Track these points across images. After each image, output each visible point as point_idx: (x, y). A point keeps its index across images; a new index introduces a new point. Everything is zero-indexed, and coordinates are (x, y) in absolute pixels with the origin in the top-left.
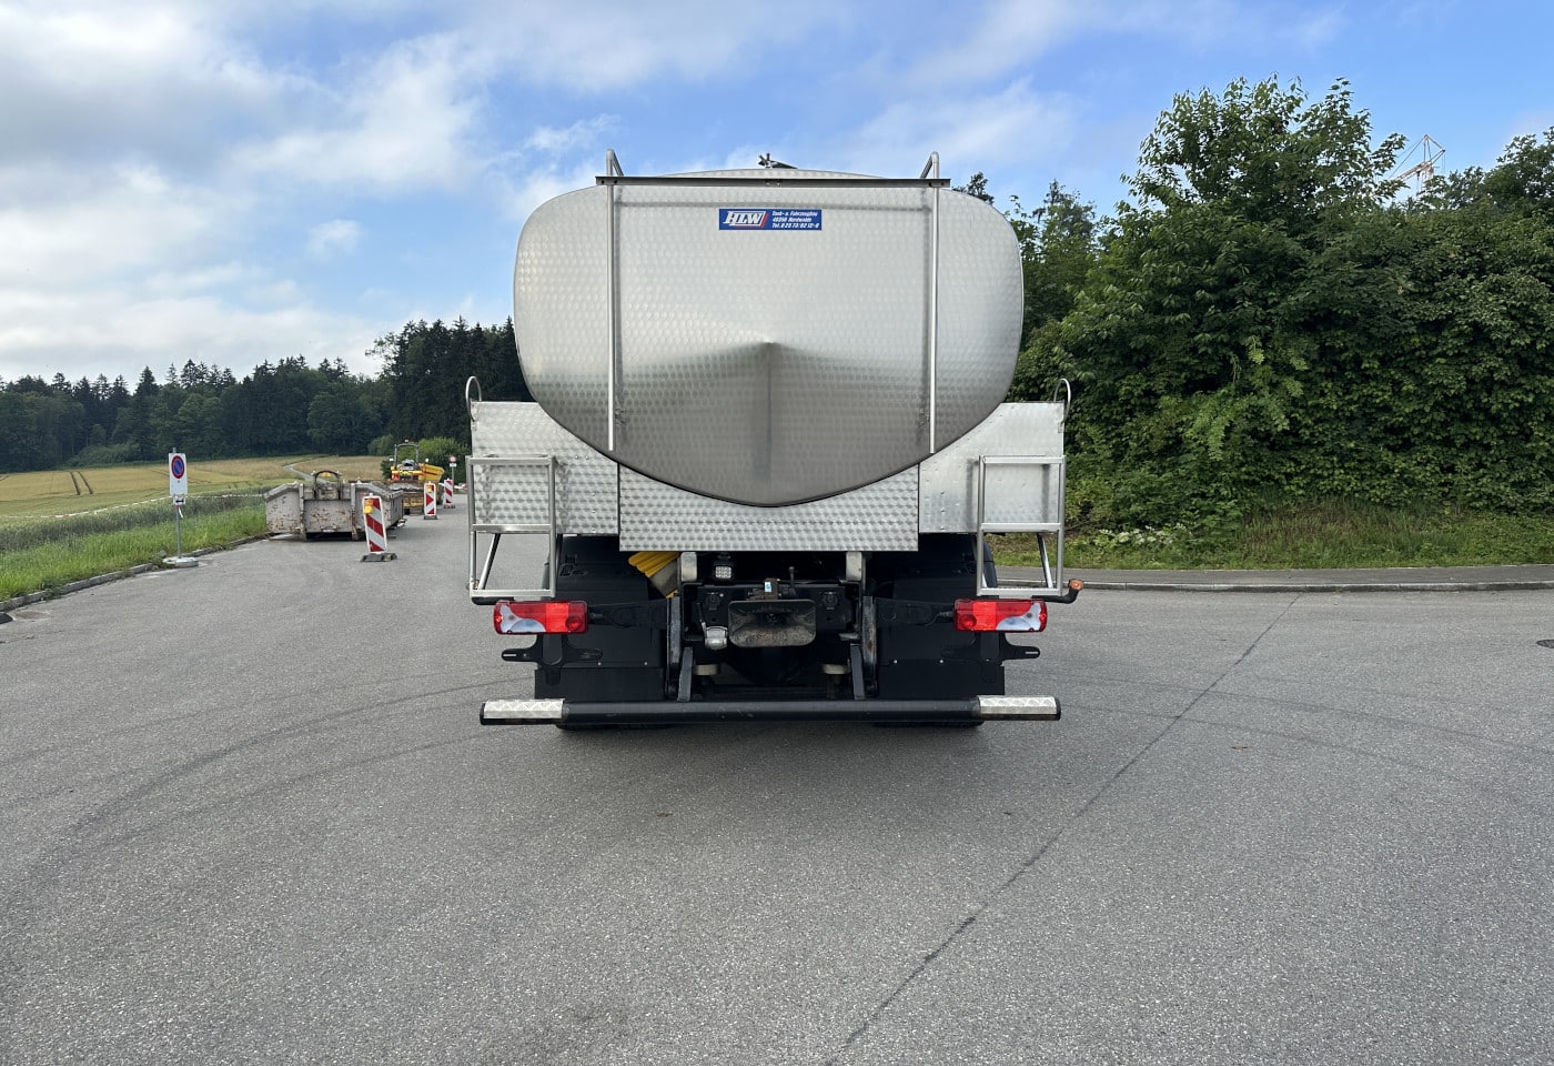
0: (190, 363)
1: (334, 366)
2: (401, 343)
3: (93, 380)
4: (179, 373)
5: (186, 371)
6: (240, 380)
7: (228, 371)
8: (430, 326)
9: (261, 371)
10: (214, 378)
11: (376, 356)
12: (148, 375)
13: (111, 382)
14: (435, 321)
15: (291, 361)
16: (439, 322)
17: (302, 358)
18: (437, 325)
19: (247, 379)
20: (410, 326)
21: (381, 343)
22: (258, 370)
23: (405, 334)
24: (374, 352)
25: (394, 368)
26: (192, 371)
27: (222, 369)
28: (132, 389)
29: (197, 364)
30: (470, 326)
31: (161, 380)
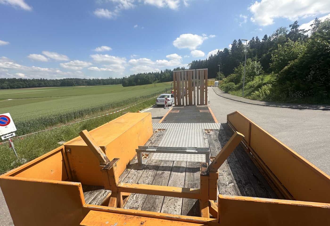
0: (166, 69)
1: (183, 68)
2: (192, 64)
3: (156, 72)
4: (165, 71)
7: (171, 70)
8: (196, 61)
9: (174, 69)
12: (162, 71)
13: (158, 72)
15: (178, 68)
17: (179, 67)
18: (197, 61)
20: (193, 61)
21: (189, 64)
25: (191, 67)
26: (167, 70)
27: (170, 70)
28: (160, 73)
29: (167, 69)
30: (201, 60)
31: (163, 72)
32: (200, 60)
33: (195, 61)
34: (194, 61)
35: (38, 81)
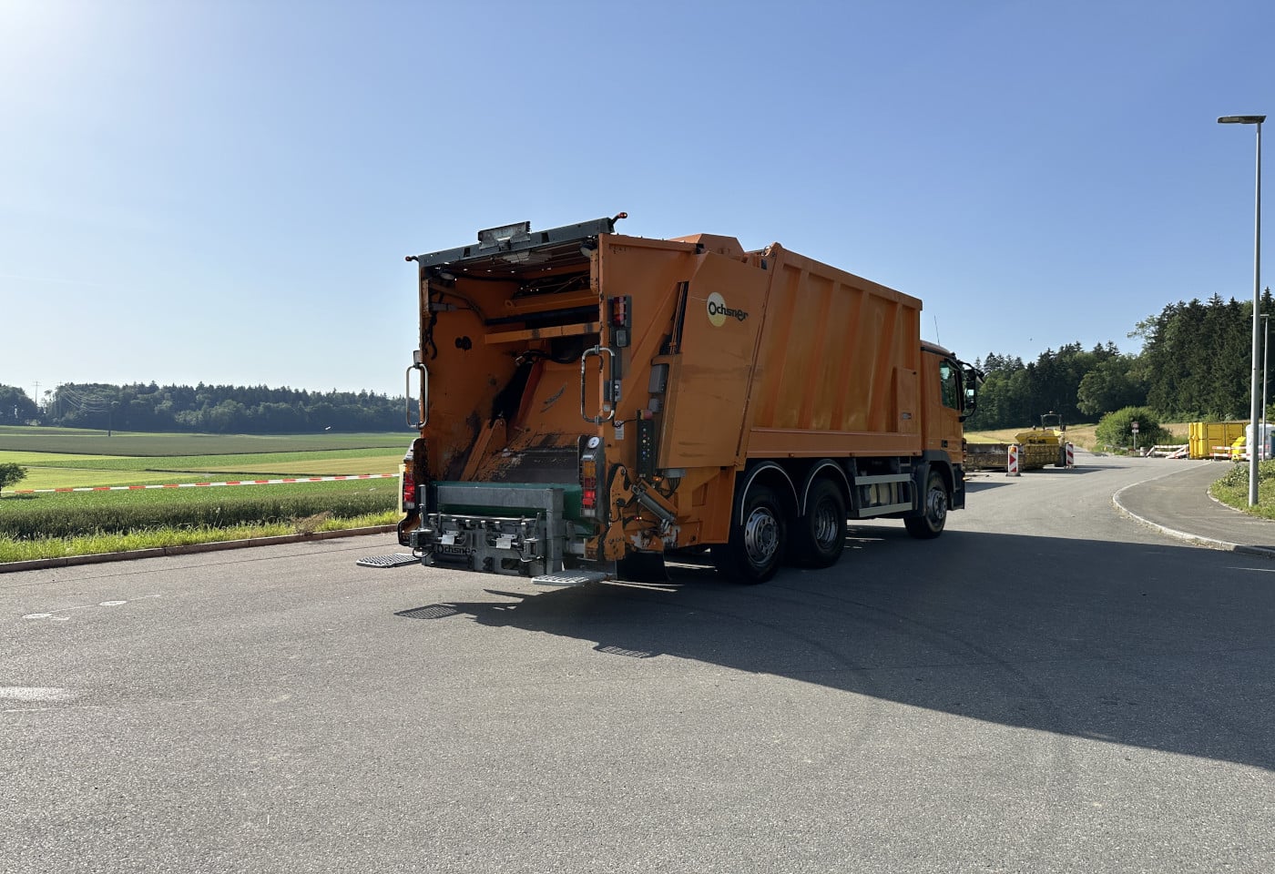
0: (991, 355)
1: (1105, 349)
2: (1160, 323)
4: (983, 363)
5: (988, 361)
6: (1026, 364)
7: (1019, 359)
8: (1187, 306)
9: (1045, 357)
10: (1008, 365)
11: (1137, 337)
14: (1192, 300)
15: (1069, 347)
16: (1196, 301)
18: (1194, 304)
19: (1031, 365)
20: (1169, 308)
21: (1142, 326)
22: (1042, 356)
23: (1164, 315)
24: (1135, 333)
25: (1152, 346)
26: (992, 361)
27: (1014, 358)
29: (996, 355)
30: (1227, 303)
32: (1217, 301)
33: (1181, 304)
34: (1175, 304)
35: (351, 402)
